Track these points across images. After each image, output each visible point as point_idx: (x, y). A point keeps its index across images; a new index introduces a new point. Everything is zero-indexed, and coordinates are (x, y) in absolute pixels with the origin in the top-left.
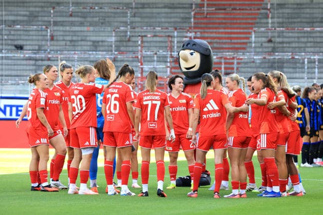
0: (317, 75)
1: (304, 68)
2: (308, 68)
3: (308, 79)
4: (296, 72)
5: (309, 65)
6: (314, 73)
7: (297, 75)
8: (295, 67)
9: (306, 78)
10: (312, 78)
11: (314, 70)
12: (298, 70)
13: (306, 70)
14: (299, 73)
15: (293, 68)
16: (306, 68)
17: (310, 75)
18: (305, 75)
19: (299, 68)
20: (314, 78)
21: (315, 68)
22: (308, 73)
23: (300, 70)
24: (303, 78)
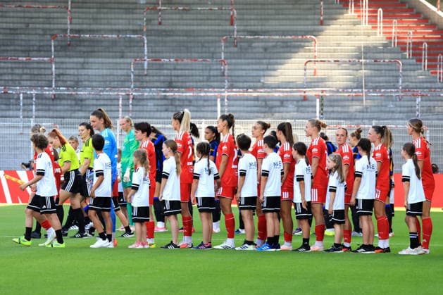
0: (34, 113)
1: (19, 105)
2: (24, 105)
3: (24, 117)
4: (9, 110)
5: (25, 101)
6: (31, 110)
7: (11, 113)
8: (8, 103)
9: (21, 117)
10: (28, 117)
11: (30, 107)
12: (11, 107)
13: (22, 108)
14: (13, 110)
15: (6, 105)
16: (21, 104)
17: (26, 113)
18: (21, 113)
19: (13, 105)
20: (31, 117)
21: (32, 105)
22: (24, 110)
23: (15, 107)
24: (18, 117)
